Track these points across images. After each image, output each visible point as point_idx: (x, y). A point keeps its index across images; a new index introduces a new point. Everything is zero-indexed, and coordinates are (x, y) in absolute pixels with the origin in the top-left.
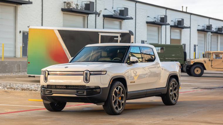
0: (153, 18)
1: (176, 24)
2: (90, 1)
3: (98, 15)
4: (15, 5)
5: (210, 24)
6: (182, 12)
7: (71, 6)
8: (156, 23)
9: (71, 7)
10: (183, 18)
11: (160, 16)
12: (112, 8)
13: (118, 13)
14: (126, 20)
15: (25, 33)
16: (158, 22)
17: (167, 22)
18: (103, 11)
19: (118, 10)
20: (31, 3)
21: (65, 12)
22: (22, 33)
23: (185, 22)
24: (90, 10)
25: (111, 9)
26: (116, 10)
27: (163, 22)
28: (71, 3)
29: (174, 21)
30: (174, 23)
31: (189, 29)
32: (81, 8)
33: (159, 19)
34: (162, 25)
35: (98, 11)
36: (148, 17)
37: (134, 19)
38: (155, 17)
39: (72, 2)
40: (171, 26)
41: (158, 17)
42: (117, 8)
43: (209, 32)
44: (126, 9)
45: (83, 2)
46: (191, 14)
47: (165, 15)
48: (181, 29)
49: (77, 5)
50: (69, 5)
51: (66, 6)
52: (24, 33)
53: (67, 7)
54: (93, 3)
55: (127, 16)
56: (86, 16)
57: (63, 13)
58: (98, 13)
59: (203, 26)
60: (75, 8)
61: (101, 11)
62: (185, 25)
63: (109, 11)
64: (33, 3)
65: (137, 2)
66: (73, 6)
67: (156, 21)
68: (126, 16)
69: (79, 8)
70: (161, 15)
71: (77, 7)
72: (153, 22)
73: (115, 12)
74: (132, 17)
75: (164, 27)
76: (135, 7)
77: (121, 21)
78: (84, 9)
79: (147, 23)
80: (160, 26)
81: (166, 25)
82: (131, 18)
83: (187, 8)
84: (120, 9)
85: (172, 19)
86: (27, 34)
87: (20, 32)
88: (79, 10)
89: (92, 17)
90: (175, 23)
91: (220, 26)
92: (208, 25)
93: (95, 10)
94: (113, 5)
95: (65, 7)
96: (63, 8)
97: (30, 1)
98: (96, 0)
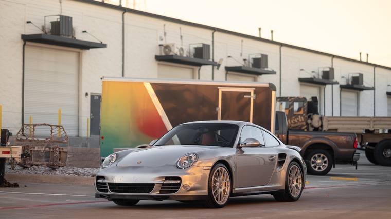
0: (310, 72)
1: (350, 83)
2: (203, 44)
3: (216, 67)
4: (78, 50)
6: (361, 62)
7: (170, 51)
8: (315, 80)
9: (171, 54)
10: (361, 73)
11: (321, 70)
12: (240, 55)
13: (251, 64)
14: (263, 76)
15: (95, 97)
16: (319, 79)
17: (333, 78)
18: (225, 59)
19: (250, 59)
20: (104, 46)
21: (161, 62)
22: (89, 97)
23: (365, 79)
24: (204, 57)
25: (240, 57)
26: (247, 59)
27: (328, 79)
28: (171, 46)
29: (346, 77)
30: (346, 80)
31: (373, 91)
32: (188, 55)
33: (321, 74)
34: (325, 84)
35: (217, 60)
36: (302, 70)
37: (278, 73)
38: (313, 70)
39: (173, 45)
40: (342, 87)
41: (319, 70)
42: (250, 55)
44: (265, 57)
45: (191, 45)
46: (375, 66)
47: (331, 66)
48: (358, 91)
49: (182, 49)
50: (167, 50)
51: (162, 51)
52: (92, 97)
53: (165, 52)
54: (208, 46)
55: (266, 69)
56: (197, 68)
57: (159, 64)
58: (216, 63)
60: (178, 54)
61: (221, 60)
62: (365, 84)
63: (235, 60)
64: (108, 46)
65: (282, 46)
66: (176, 51)
67: (315, 77)
68: (264, 68)
69: (185, 55)
70: (324, 68)
71: (181, 52)
72: (311, 79)
73: (245, 63)
74: (275, 71)
75: (328, 87)
76: (279, 54)
77: (256, 76)
78: (193, 57)
79: (301, 80)
80: (323, 87)
81: (332, 84)
82: (273, 73)
83: (368, 55)
84: (254, 57)
85: (343, 74)
86: (97, 98)
87: (87, 94)
88: (185, 57)
89: (206, 70)
90: (348, 80)
93: (211, 58)
94: (242, 50)
95: (161, 54)
96: (158, 54)
97: (103, 43)
98: (213, 41)
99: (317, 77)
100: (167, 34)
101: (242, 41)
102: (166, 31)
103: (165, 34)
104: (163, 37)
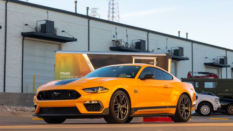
0: (212, 59)
2: (140, 40)
4: (59, 43)
7: (120, 44)
8: (214, 64)
9: (120, 46)
11: (219, 58)
12: (166, 47)
13: (173, 54)
14: (181, 61)
17: (227, 63)
18: (156, 50)
19: (172, 50)
20: (76, 40)
24: (141, 49)
26: (170, 50)
27: (223, 63)
28: (120, 41)
32: (131, 47)
33: (219, 60)
34: (222, 67)
35: (150, 50)
36: (207, 58)
37: (191, 59)
38: (214, 58)
39: (121, 40)
41: (217, 58)
42: (172, 47)
44: (181, 49)
45: (133, 41)
47: (225, 56)
49: (127, 43)
50: (117, 44)
51: (114, 44)
54: (144, 41)
55: (182, 57)
58: (150, 52)
60: (124, 46)
61: (153, 50)
63: (162, 51)
64: (78, 40)
65: (193, 43)
66: (123, 44)
67: (215, 62)
69: (129, 47)
71: (127, 45)
72: (212, 63)
73: (169, 53)
75: (224, 69)
76: (191, 47)
77: (176, 61)
78: (135, 49)
79: (206, 64)
80: (220, 69)
81: (226, 67)
82: (187, 59)
84: (175, 49)
93: (147, 49)
94: (167, 45)
95: (114, 46)
96: (112, 46)
97: (75, 38)
98: (148, 39)
99: (216, 62)
100: (118, 34)
101: (167, 39)
103: (116, 33)
104: (115, 35)
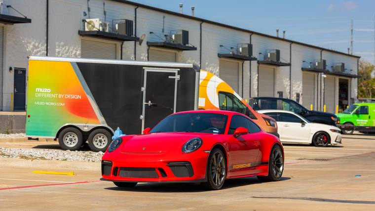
0: (230, 48)
2: (126, 20)
3: (138, 43)
4: (2, 25)
5: (323, 59)
6: (278, 38)
7: (94, 27)
9: (94, 29)
10: (278, 49)
11: (240, 46)
12: (162, 30)
13: (172, 40)
14: (184, 52)
15: (19, 71)
16: (237, 55)
17: (252, 55)
18: (147, 35)
19: (172, 35)
20: (29, 21)
22: (13, 72)
23: (281, 55)
25: (162, 33)
26: (168, 34)
28: (95, 22)
29: (264, 53)
30: (263, 57)
31: (289, 67)
32: (111, 30)
34: (244, 60)
35: (139, 35)
36: (221, 46)
37: (199, 49)
38: (232, 47)
39: (97, 21)
40: (259, 63)
41: (237, 47)
42: (171, 31)
43: (321, 72)
44: (186, 34)
45: (114, 21)
46: (292, 42)
47: (249, 43)
48: (274, 67)
49: (105, 25)
50: (90, 26)
52: (16, 70)
53: (87, 28)
54: (132, 21)
55: (187, 45)
56: (119, 44)
57: (82, 39)
58: (139, 38)
59: (311, 63)
60: (101, 30)
61: (144, 36)
62: (282, 61)
63: (157, 36)
64: (32, 21)
65: (203, 22)
67: (234, 54)
68: (185, 44)
70: (242, 44)
71: (105, 28)
72: (230, 54)
73: (167, 38)
74: (195, 47)
75: (247, 63)
76: (200, 30)
77: (177, 52)
79: (220, 55)
80: (241, 62)
81: (250, 60)
82: (194, 49)
83: (284, 32)
84: (175, 32)
85: (259, 48)
86: (21, 73)
87: (11, 69)
88: (107, 33)
89: (129, 45)
90: (266, 56)
91: (338, 63)
92: (320, 61)
93: (134, 34)
94: (164, 27)
95: (85, 29)
96: (82, 30)
97: (27, 18)
98: (136, 17)
99: (236, 53)
100: (91, 10)
101: (164, 17)
102: (90, 7)
103: (89, 9)
104: (87, 13)
